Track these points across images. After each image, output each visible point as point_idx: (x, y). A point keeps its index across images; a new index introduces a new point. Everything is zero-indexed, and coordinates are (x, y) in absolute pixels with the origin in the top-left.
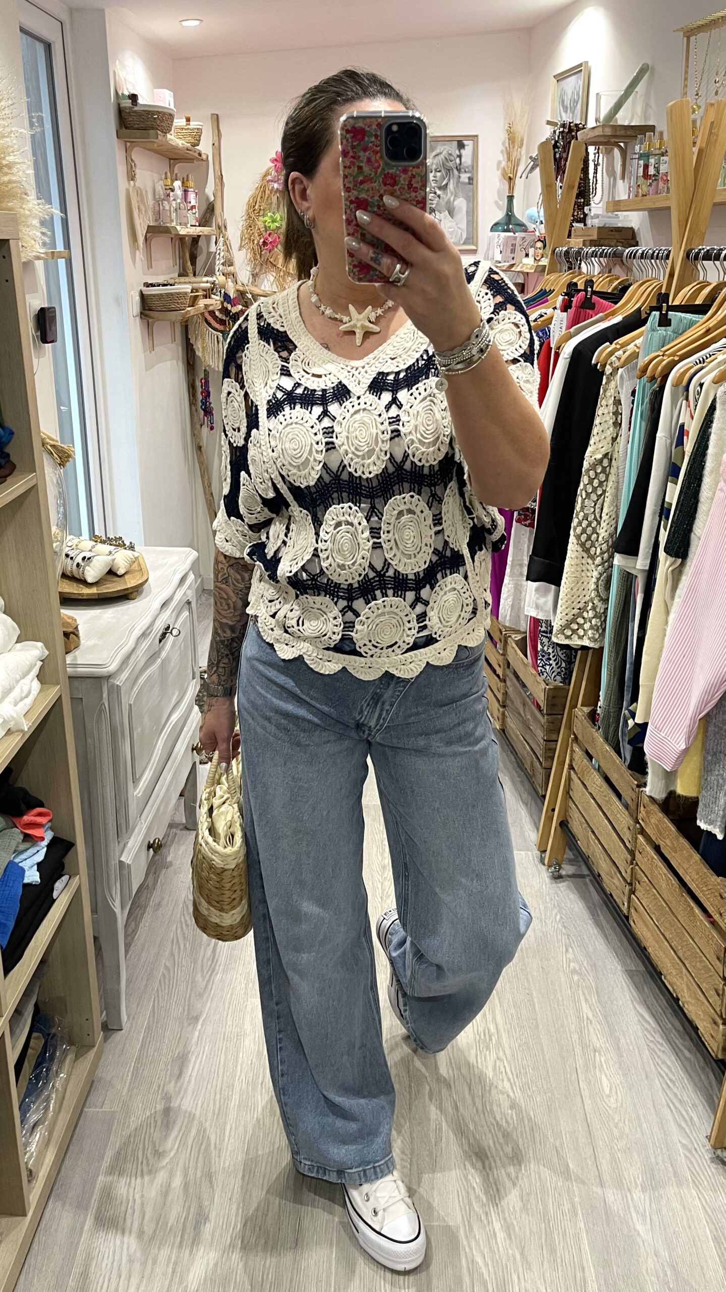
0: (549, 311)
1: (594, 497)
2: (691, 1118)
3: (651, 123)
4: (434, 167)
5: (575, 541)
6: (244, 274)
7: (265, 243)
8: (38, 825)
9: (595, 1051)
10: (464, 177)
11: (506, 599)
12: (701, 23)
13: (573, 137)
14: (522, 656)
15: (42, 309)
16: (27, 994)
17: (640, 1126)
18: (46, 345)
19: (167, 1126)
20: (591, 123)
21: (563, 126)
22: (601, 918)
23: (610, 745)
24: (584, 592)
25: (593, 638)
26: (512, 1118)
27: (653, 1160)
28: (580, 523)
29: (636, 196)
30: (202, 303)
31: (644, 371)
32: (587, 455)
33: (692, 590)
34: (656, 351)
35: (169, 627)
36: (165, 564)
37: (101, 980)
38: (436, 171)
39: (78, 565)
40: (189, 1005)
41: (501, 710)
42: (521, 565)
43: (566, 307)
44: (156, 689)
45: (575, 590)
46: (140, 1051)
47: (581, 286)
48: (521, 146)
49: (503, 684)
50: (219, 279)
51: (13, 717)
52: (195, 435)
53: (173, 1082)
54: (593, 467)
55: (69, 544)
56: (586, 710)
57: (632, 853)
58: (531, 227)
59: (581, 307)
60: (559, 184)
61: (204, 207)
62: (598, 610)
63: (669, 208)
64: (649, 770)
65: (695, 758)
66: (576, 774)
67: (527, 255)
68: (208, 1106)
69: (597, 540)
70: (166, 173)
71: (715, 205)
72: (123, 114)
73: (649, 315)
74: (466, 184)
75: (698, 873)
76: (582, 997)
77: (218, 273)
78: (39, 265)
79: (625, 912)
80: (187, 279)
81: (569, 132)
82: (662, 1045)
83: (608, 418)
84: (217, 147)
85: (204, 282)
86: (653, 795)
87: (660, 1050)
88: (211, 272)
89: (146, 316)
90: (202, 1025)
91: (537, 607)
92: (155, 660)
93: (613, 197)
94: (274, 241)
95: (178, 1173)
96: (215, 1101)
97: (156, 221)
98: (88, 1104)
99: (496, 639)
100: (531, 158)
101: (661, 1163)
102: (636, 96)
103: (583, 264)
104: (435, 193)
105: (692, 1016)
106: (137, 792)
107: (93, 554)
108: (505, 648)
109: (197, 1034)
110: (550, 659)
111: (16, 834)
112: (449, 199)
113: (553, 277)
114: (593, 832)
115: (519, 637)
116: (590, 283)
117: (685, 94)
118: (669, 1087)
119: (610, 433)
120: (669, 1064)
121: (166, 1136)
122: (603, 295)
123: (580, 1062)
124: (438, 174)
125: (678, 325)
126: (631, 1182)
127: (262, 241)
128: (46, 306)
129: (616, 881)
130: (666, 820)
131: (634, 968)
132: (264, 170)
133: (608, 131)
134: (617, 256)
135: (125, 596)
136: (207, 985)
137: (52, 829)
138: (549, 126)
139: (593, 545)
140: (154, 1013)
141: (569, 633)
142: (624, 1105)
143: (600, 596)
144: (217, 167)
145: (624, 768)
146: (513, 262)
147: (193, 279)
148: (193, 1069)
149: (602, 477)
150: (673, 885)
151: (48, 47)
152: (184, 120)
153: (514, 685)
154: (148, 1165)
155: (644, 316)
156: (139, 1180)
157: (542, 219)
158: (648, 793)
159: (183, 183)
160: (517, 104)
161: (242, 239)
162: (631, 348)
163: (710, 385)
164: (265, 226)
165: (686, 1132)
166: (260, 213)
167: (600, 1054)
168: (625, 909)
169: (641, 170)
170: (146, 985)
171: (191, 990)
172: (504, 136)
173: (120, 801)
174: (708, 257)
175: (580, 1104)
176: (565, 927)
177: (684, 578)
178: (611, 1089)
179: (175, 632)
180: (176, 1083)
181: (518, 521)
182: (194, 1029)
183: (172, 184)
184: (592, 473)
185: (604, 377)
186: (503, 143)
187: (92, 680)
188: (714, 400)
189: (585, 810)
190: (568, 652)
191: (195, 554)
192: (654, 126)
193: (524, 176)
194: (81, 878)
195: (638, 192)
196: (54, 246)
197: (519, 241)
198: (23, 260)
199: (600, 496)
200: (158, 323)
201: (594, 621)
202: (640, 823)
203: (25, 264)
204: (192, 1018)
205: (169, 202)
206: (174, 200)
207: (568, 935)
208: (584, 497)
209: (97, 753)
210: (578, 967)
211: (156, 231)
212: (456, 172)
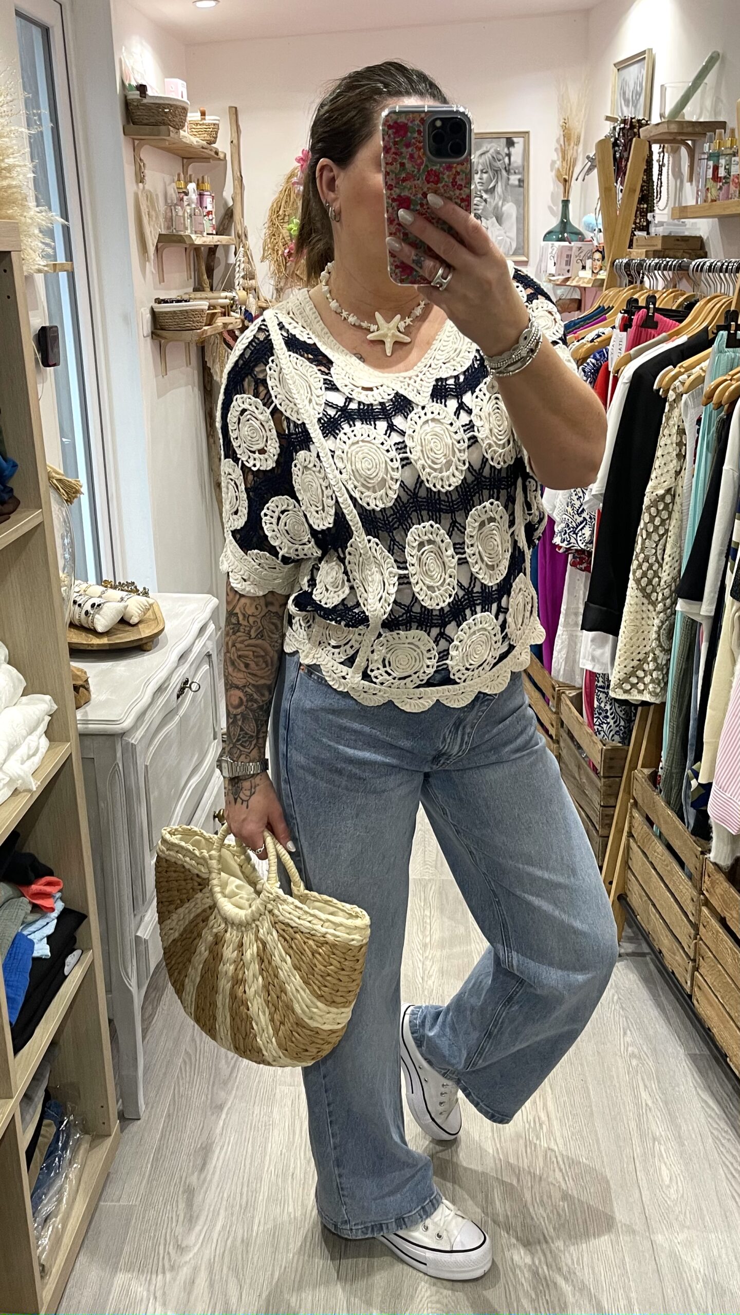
0: (607, 330)
1: (655, 537)
3: (722, 119)
4: (480, 167)
5: (635, 586)
6: (267, 289)
7: (289, 254)
8: (48, 895)
9: (654, 1139)
10: (514, 179)
11: (559, 652)
13: (635, 134)
14: (577, 714)
15: (43, 329)
16: (37, 1078)
17: (703, 1220)
18: (48, 368)
19: (190, 1220)
20: (656, 119)
21: (624, 121)
22: (663, 998)
23: (672, 809)
24: (645, 642)
25: (654, 692)
26: (564, 1210)
27: (716, 1254)
28: (640, 566)
29: (705, 201)
30: (220, 321)
31: (711, 396)
32: (647, 490)
34: (724, 375)
35: (187, 682)
36: (183, 613)
37: (117, 1067)
38: (482, 171)
39: (87, 613)
40: (212, 1095)
42: (576, 614)
43: (625, 327)
44: (175, 747)
45: (634, 640)
46: (160, 1140)
47: (642, 303)
48: (577, 145)
49: (555, 746)
50: (240, 294)
51: (19, 776)
52: (212, 469)
53: (196, 1174)
54: (654, 503)
55: (77, 589)
56: (647, 771)
57: (695, 927)
58: (588, 235)
59: (642, 326)
60: (619, 187)
61: (222, 211)
62: (659, 661)
64: (714, 835)
66: (636, 843)
67: (584, 268)
68: (234, 1199)
69: (659, 585)
70: (179, 175)
72: (130, 108)
73: (716, 334)
74: (516, 186)
76: (641, 1082)
77: (237, 288)
78: (39, 279)
79: (689, 991)
80: (203, 295)
81: (631, 128)
82: (726, 1132)
83: (671, 450)
84: (236, 146)
85: (223, 298)
86: (718, 862)
87: (724, 1138)
88: (230, 287)
89: (158, 336)
90: (227, 1114)
91: (593, 659)
92: (172, 718)
93: (680, 202)
95: (203, 1268)
96: (241, 1194)
97: (168, 228)
98: (103, 1198)
99: (548, 694)
100: (588, 157)
101: (724, 1256)
102: (705, 88)
103: (646, 279)
104: (481, 197)
107: (102, 601)
108: (558, 705)
109: (221, 1123)
110: (607, 717)
111: (24, 903)
112: (497, 204)
113: (612, 292)
114: (654, 905)
115: (574, 693)
116: (652, 299)
118: (734, 1177)
119: (674, 465)
120: (735, 1153)
121: (190, 1229)
122: (666, 313)
123: (638, 1151)
124: (485, 176)
126: (692, 1276)
127: (287, 251)
128: (47, 324)
129: (678, 958)
130: (732, 890)
131: (697, 1052)
132: (288, 171)
133: (674, 128)
134: (683, 269)
135: (140, 647)
136: (231, 1073)
137: (61, 899)
138: (608, 123)
139: (654, 590)
140: (174, 1102)
141: (628, 687)
142: (685, 1195)
143: (661, 646)
144: (236, 168)
145: (687, 834)
146: (569, 275)
147: (210, 295)
148: (217, 1159)
149: (665, 515)
151: (46, 32)
152: (199, 114)
153: (569, 747)
154: (170, 1260)
155: (711, 336)
156: (160, 1277)
157: (601, 227)
158: (712, 860)
159: (198, 185)
160: (573, 96)
161: (264, 250)
162: (696, 371)
164: (290, 236)
166: (285, 219)
167: (660, 1143)
168: (687, 988)
169: (710, 171)
170: (165, 1074)
171: (214, 1078)
172: (557, 132)
173: (137, 870)
175: (637, 1195)
176: (623, 1009)
178: (671, 1179)
179: (194, 687)
180: (199, 1175)
181: (573, 565)
182: (219, 1117)
183: (186, 188)
184: (653, 510)
185: (667, 404)
186: (558, 141)
187: (104, 738)
189: (646, 883)
190: (627, 708)
191: (215, 601)
192: (725, 123)
193: (580, 178)
194: (95, 954)
195: (707, 197)
196: (55, 257)
197: (574, 252)
198: (25, 274)
199: (661, 536)
200: (171, 343)
201: (655, 674)
202: (703, 894)
203: (26, 277)
204: (216, 1107)
205: (182, 208)
206: (188, 205)
207: (627, 1018)
208: (644, 537)
209: (111, 818)
210: (636, 1051)
211: (168, 240)
212: (504, 172)
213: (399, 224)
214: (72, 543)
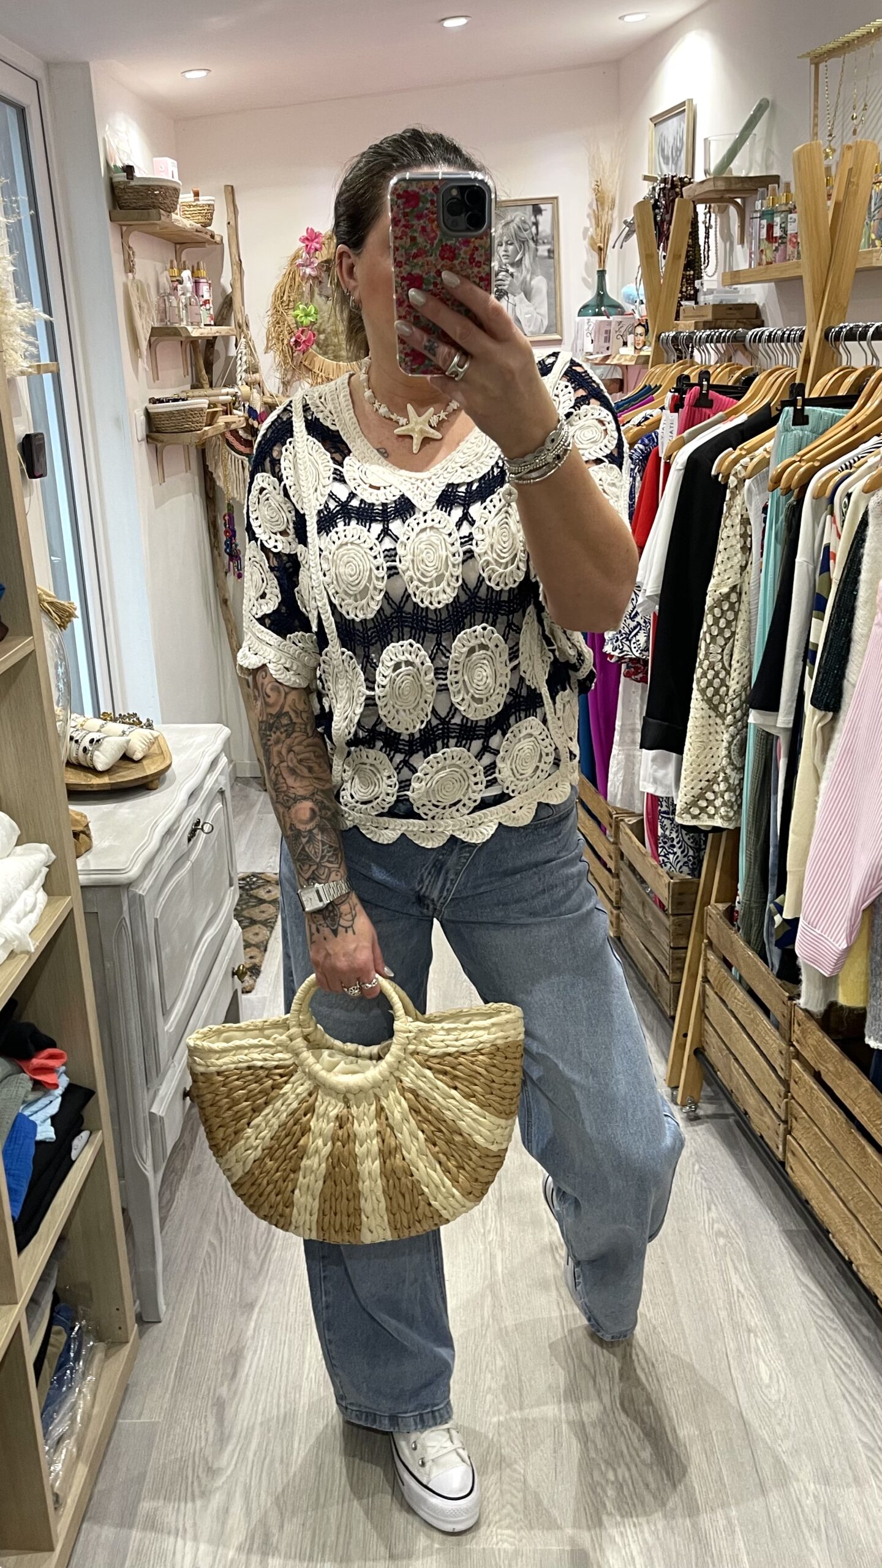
0: (656, 412)
1: (721, 641)
2: (873, 1410)
3: (774, 172)
4: (505, 238)
5: (699, 697)
6: (272, 382)
7: (297, 343)
8: (51, 1070)
9: (749, 1331)
10: (543, 250)
11: (616, 774)
12: (831, 46)
13: (677, 194)
14: (638, 843)
15: (28, 437)
16: (44, 1279)
17: (810, 1424)
18: (35, 480)
19: (221, 1440)
20: (699, 176)
21: (665, 181)
22: (751, 1166)
23: (753, 949)
24: (714, 760)
25: (727, 816)
27: (827, 1463)
28: (704, 674)
29: (760, 264)
30: (222, 420)
31: (777, 481)
32: (709, 589)
33: (848, 751)
34: (793, 455)
35: (198, 823)
36: (191, 745)
37: (133, 1262)
38: (505, 243)
39: (85, 749)
40: (241, 1291)
41: (615, 912)
42: (633, 731)
43: (676, 407)
44: (187, 899)
45: (701, 758)
46: (184, 1346)
47: (694, 380)
48: (612, 209)
49: (615, 881)
50: (242, 389)
51: (16, 936)
52: (219, 586)
53: (226, 1384)
54: (718, 603)
55: (73, 724)
56: (722, 907)
57: (785, 1083)
58: (629, 308)
59: (695, 406)
60: (661, 253)
61: (220, 300)
62: (731, 781)
63: (800, 278)
64: (803, 977)
65: (859, 960)
66: (713, 988)
67: (625, 344)
68: (271, 1412)
69: (726, 695)
70: (172, 262)
71: (858, 271)
72: (116, 191)
73: (781, 411)
74: (545, 258)
75: (869, 1104)
76: (730, 1265)
77: (240, 383)
78: (22, 382)
79: (781, 1157)
80: (202, 392)
81: (672, 188)
82: (832, 1320)
83: (734, 542)
84: (233, 227)
85: (224, 394)
86: (809, 1008)
87: (830, 1327)
88: (231, 382)
89: (153, 439)
90: (259, 1313)
91: (655, 781)
92: (184, 863)
93: (731, 267)
94: (309, 340)
95: (238, 1494)
96: (278, 1406)
97: (162, 320)
98: (122, 1414)
99: (605, 821)
100: (625, 222)
101: (837, 1466)
102: (754, 140)
103: (696, 352)
104: (507, 271)
105: (869, 1283)
106: (168, 1027)
107: (101, 736)
108: (616, 835)
109: (252, 1324)
110: (674, 846)
111: (24, 1081)
112: (525, 278)
113: (658, 369)
114: (736, 1060)
115: (634, 820)
116: (705, 375)
117: (816, 134)
118: (844, 1372)
119: (738, 559)
120: (843, 1345)
121: (221, 1450)
122: (722, 389)
123: (732, 1345)
124: (511, 248)
125: (818, 424)
126: (800, 1490)
127: (293, 340)
128: (32, 432)
129: (767, 1120)
130: (827, 1040)
131: (794, 1228)
132: (292, 253)
133: (721, 185)
134: (738, 340)
135: (144, 786)
136: (262, 1264)
137: (65, 1073)
138: (646, 182)
139: (722, 701)
140: (199, 1300)
141: (696, 811)
142: (788, 1396)
143: (733, 764)
144: (234, 251)
145: (772, 977)
146: (608, 353)
147: (210, 392)
148: (250, 1366)
149: (730, 615)
150: (838, 1120)
151: (21, 112)
152: (192, 195)
153: (629, 880)
154: (200, 1485)
155: (774, 413)
156: (190, 1505)
157: (643, 298)
158: (802, 1006)
159: (193, 272)
160: (606, 157)
161: (268, 339)
162: (760, 453)
163: (859, 496)
164: (296, 323)
165: (867, 1429)
166: (290, 305)
167: (756, 1336)
168: (779, 1153)
169: (764, 231)
170: (187, 1270)
171: (243, 1272)
172: (590, 196)
173: (148, 1039)
174: (851, 336)
175: (732, 1396)
176: (706, 1180)
177: (837, 736)
178: (771, 1377)
179: (207, 828)
180: (230, 1385)
181: (627, 675)
182: (249, 1318)
183: (180, 275)
184: (717, 611)
185: (727, 491)
186: (590, 206)
187: (108, 889)
188: (866, 513)
189: (726, 1034)
190: (696, 835)
191: (226, 731)
192: (778, 177)
193: (618, 245)
194: (105, 1135)
195: (761, 259)
196: (37, 357)
197: (614, 327)
198: (8, 376)
199: (727, 640)
200: (167, 447)
201: (727, 796)
202: (793, 1046)
203: (9, 381)
204: (247, 1305)
205: (177, 297)
206: (183, 294)
207: (710, 1189)
208: (708, 641)
209: (118, 979)
210: (723, 1229)
211: (163, 333)
212: (532, 244)
213: (410, 306)
214: (67, 673)
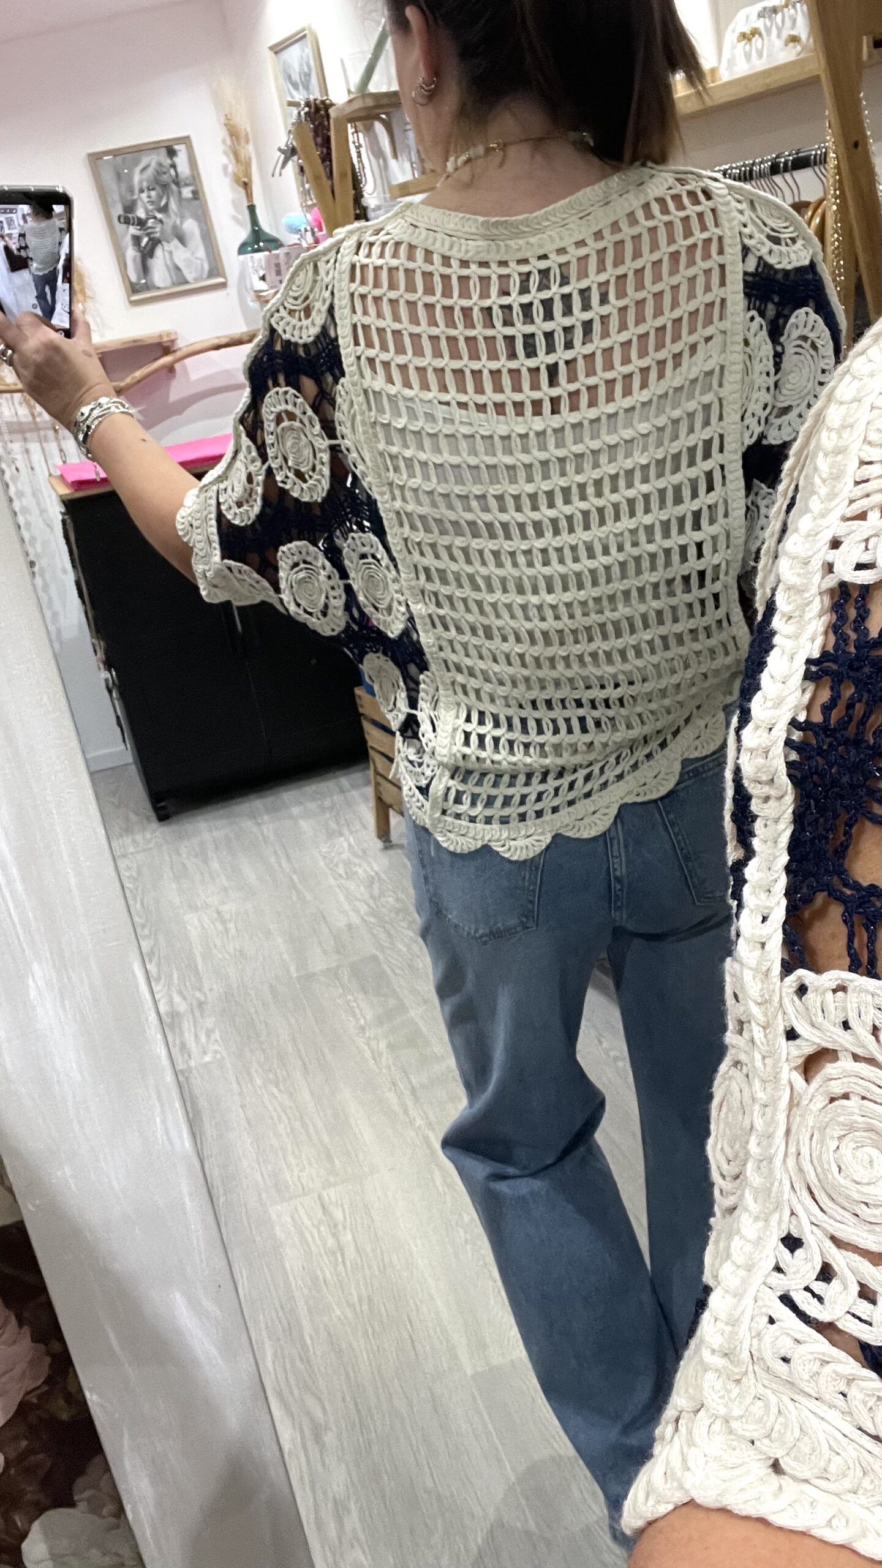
4: (145, 184)
10: (187, 192)
13: (324, 117)
21: (308, 104)
29: (423, 173)
38: (149, 189)
58: (285, 239)
81: (317, 111)
93: (389, 182)
100: (280, 149)
104: (155, 218)
112: (175, 223)
124: (153, 193)
133: (364, 104)
160: (227, 89)
172: (222, 132)
186: (225, 142)
197: (282, 260)
212: (174, 187)
